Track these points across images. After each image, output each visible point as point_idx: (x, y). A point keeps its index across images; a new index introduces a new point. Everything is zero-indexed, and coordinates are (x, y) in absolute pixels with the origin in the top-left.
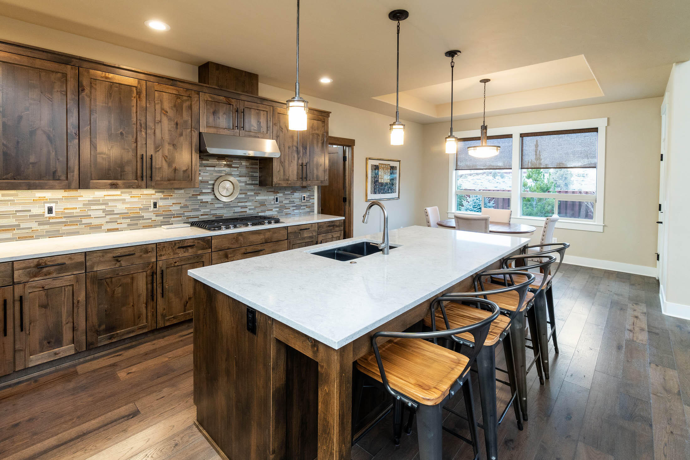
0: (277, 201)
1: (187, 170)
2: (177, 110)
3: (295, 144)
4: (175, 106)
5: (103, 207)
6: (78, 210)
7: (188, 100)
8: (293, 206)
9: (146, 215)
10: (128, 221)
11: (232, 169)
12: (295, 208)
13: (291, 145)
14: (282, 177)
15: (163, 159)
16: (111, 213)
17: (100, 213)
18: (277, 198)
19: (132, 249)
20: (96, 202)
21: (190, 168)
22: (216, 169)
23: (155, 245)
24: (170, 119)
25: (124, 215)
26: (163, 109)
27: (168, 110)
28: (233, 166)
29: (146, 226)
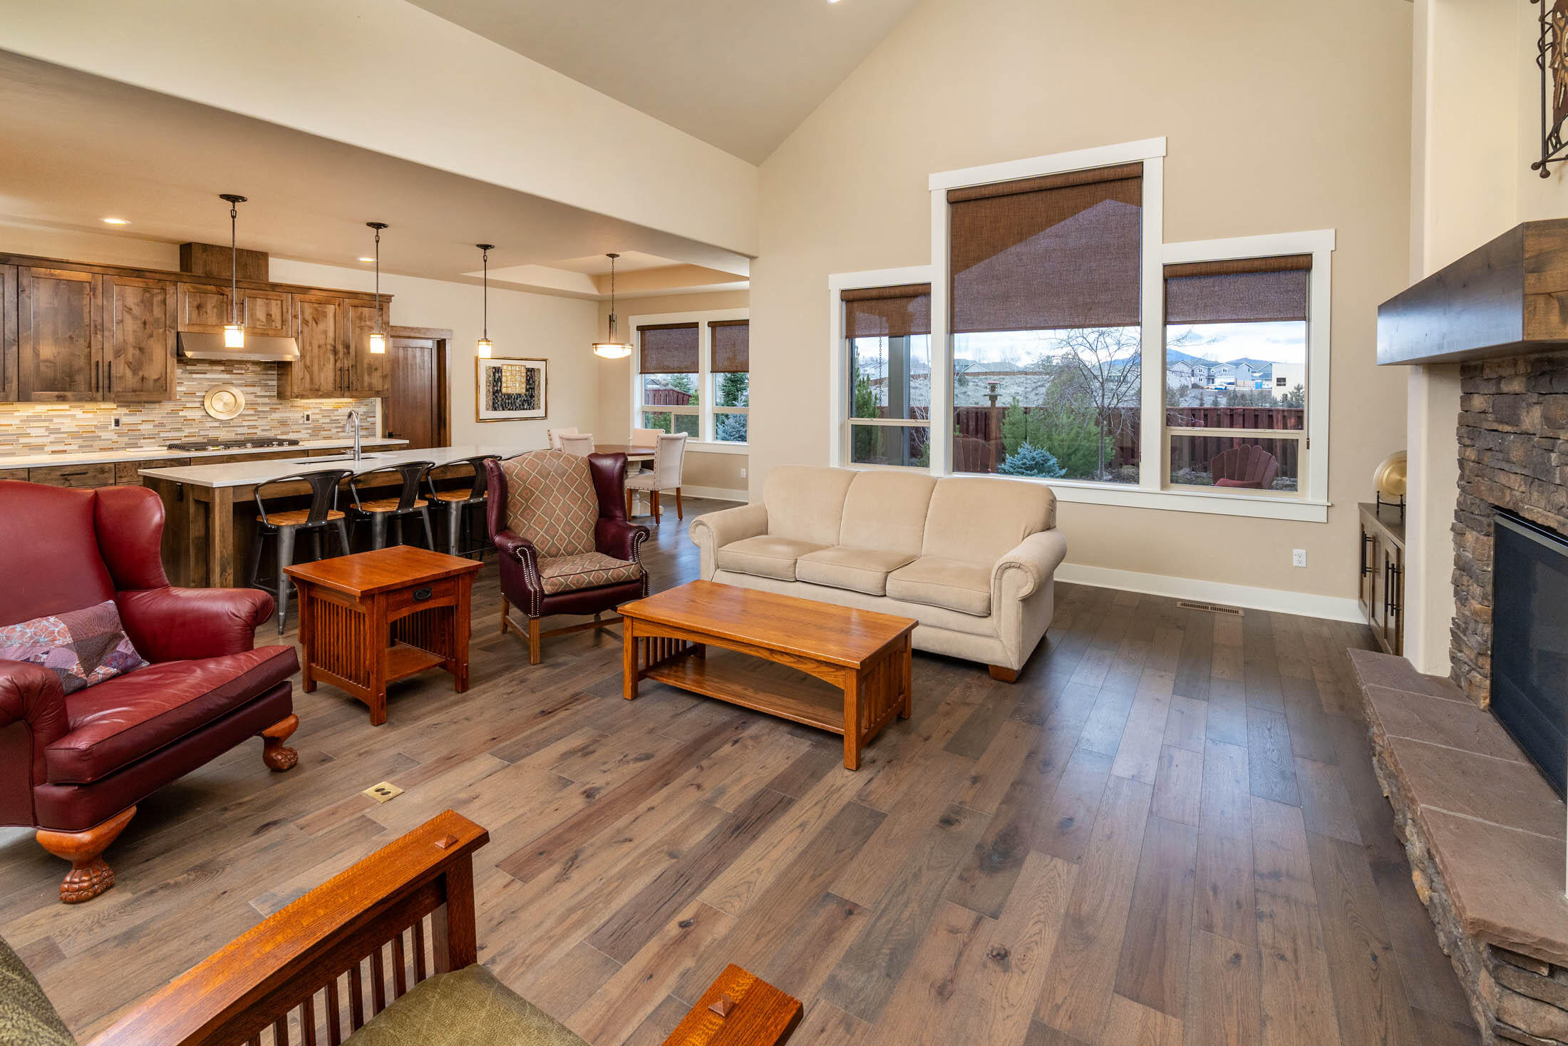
0: (308, 419)
1: (159, 378)
2: (145, 306)
3: (330, 341)
4: (142, 301)
5: (46, 424)
6: (14, 427)
7: (160, 293)
8: (337, 427)
9: (105, 435)
10: (80, 441)
11: (233, 376)
12: (339, 430)
13: (322, 342)
14: (308, 386)
15: (127, 367)
16: (57, 431)
17: (42, 432)
18: (308, 416)
19: (84, 467)
20: (37, 418)
21: (164, 376)
22: (207, 376)
23: (113, 466)
24: (135, 318)
25: (74, 435)
26: (126, 306)
27: (133, 307)
28: (235, 372)
29: (104, 449)
